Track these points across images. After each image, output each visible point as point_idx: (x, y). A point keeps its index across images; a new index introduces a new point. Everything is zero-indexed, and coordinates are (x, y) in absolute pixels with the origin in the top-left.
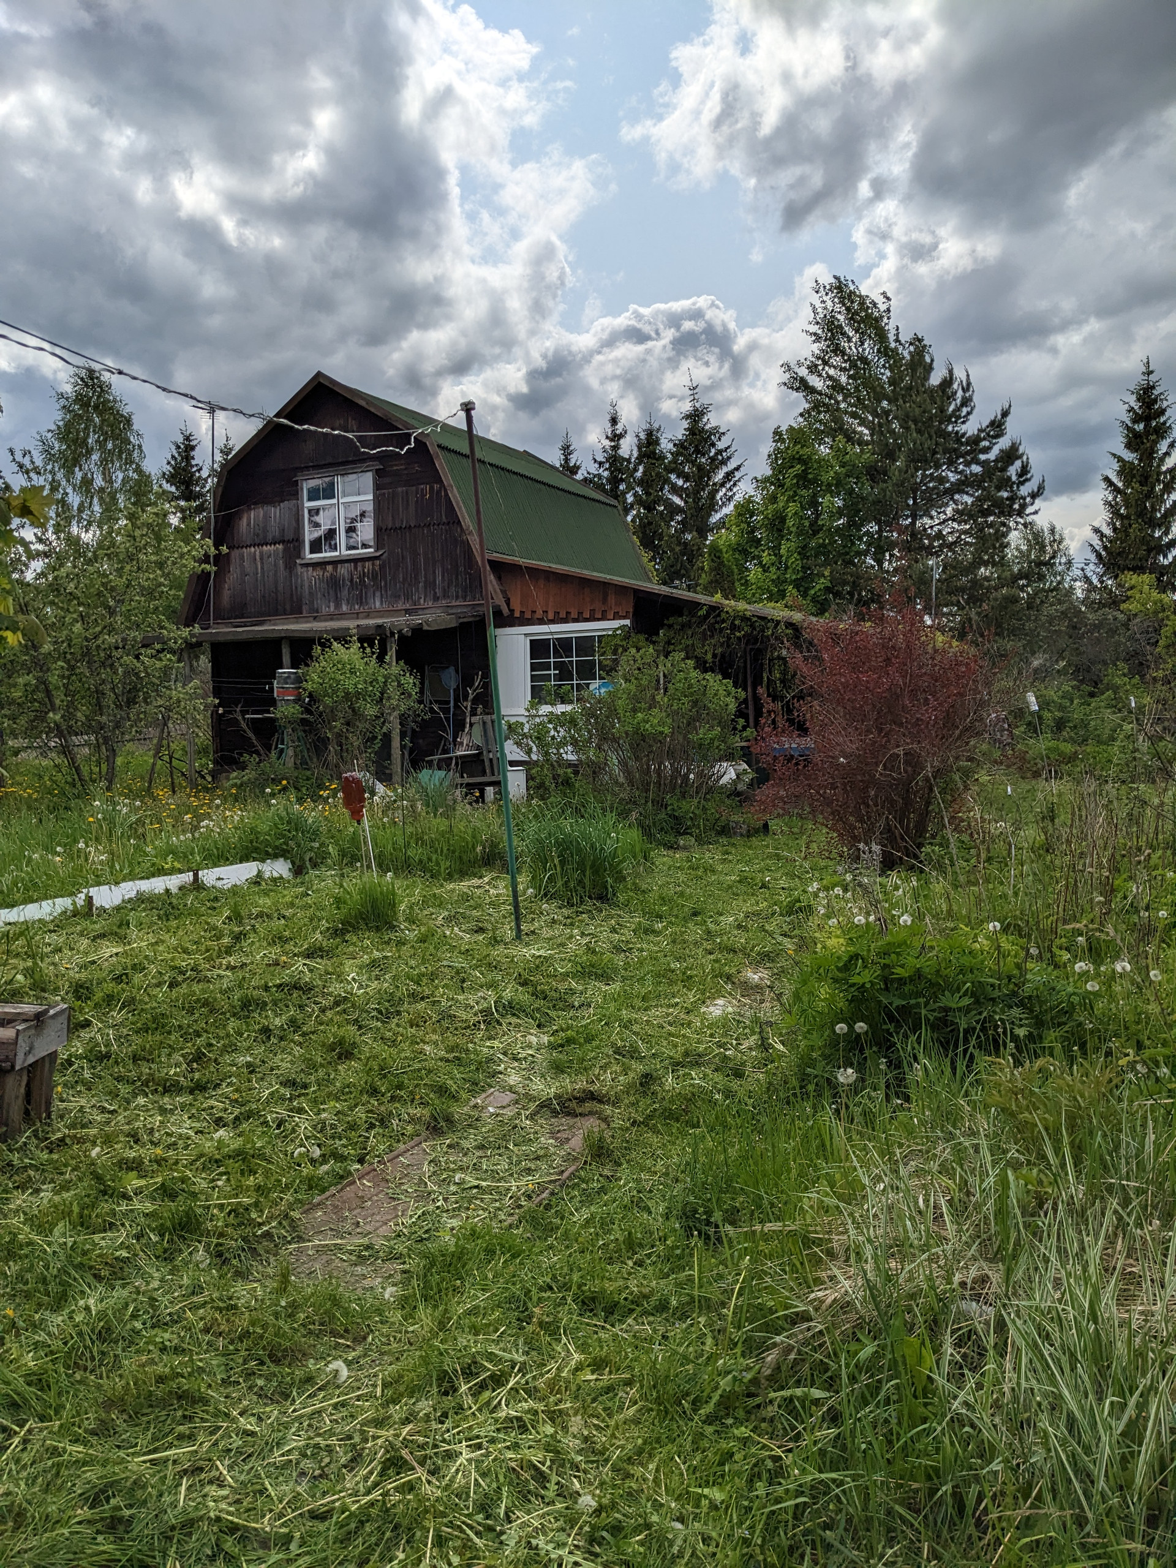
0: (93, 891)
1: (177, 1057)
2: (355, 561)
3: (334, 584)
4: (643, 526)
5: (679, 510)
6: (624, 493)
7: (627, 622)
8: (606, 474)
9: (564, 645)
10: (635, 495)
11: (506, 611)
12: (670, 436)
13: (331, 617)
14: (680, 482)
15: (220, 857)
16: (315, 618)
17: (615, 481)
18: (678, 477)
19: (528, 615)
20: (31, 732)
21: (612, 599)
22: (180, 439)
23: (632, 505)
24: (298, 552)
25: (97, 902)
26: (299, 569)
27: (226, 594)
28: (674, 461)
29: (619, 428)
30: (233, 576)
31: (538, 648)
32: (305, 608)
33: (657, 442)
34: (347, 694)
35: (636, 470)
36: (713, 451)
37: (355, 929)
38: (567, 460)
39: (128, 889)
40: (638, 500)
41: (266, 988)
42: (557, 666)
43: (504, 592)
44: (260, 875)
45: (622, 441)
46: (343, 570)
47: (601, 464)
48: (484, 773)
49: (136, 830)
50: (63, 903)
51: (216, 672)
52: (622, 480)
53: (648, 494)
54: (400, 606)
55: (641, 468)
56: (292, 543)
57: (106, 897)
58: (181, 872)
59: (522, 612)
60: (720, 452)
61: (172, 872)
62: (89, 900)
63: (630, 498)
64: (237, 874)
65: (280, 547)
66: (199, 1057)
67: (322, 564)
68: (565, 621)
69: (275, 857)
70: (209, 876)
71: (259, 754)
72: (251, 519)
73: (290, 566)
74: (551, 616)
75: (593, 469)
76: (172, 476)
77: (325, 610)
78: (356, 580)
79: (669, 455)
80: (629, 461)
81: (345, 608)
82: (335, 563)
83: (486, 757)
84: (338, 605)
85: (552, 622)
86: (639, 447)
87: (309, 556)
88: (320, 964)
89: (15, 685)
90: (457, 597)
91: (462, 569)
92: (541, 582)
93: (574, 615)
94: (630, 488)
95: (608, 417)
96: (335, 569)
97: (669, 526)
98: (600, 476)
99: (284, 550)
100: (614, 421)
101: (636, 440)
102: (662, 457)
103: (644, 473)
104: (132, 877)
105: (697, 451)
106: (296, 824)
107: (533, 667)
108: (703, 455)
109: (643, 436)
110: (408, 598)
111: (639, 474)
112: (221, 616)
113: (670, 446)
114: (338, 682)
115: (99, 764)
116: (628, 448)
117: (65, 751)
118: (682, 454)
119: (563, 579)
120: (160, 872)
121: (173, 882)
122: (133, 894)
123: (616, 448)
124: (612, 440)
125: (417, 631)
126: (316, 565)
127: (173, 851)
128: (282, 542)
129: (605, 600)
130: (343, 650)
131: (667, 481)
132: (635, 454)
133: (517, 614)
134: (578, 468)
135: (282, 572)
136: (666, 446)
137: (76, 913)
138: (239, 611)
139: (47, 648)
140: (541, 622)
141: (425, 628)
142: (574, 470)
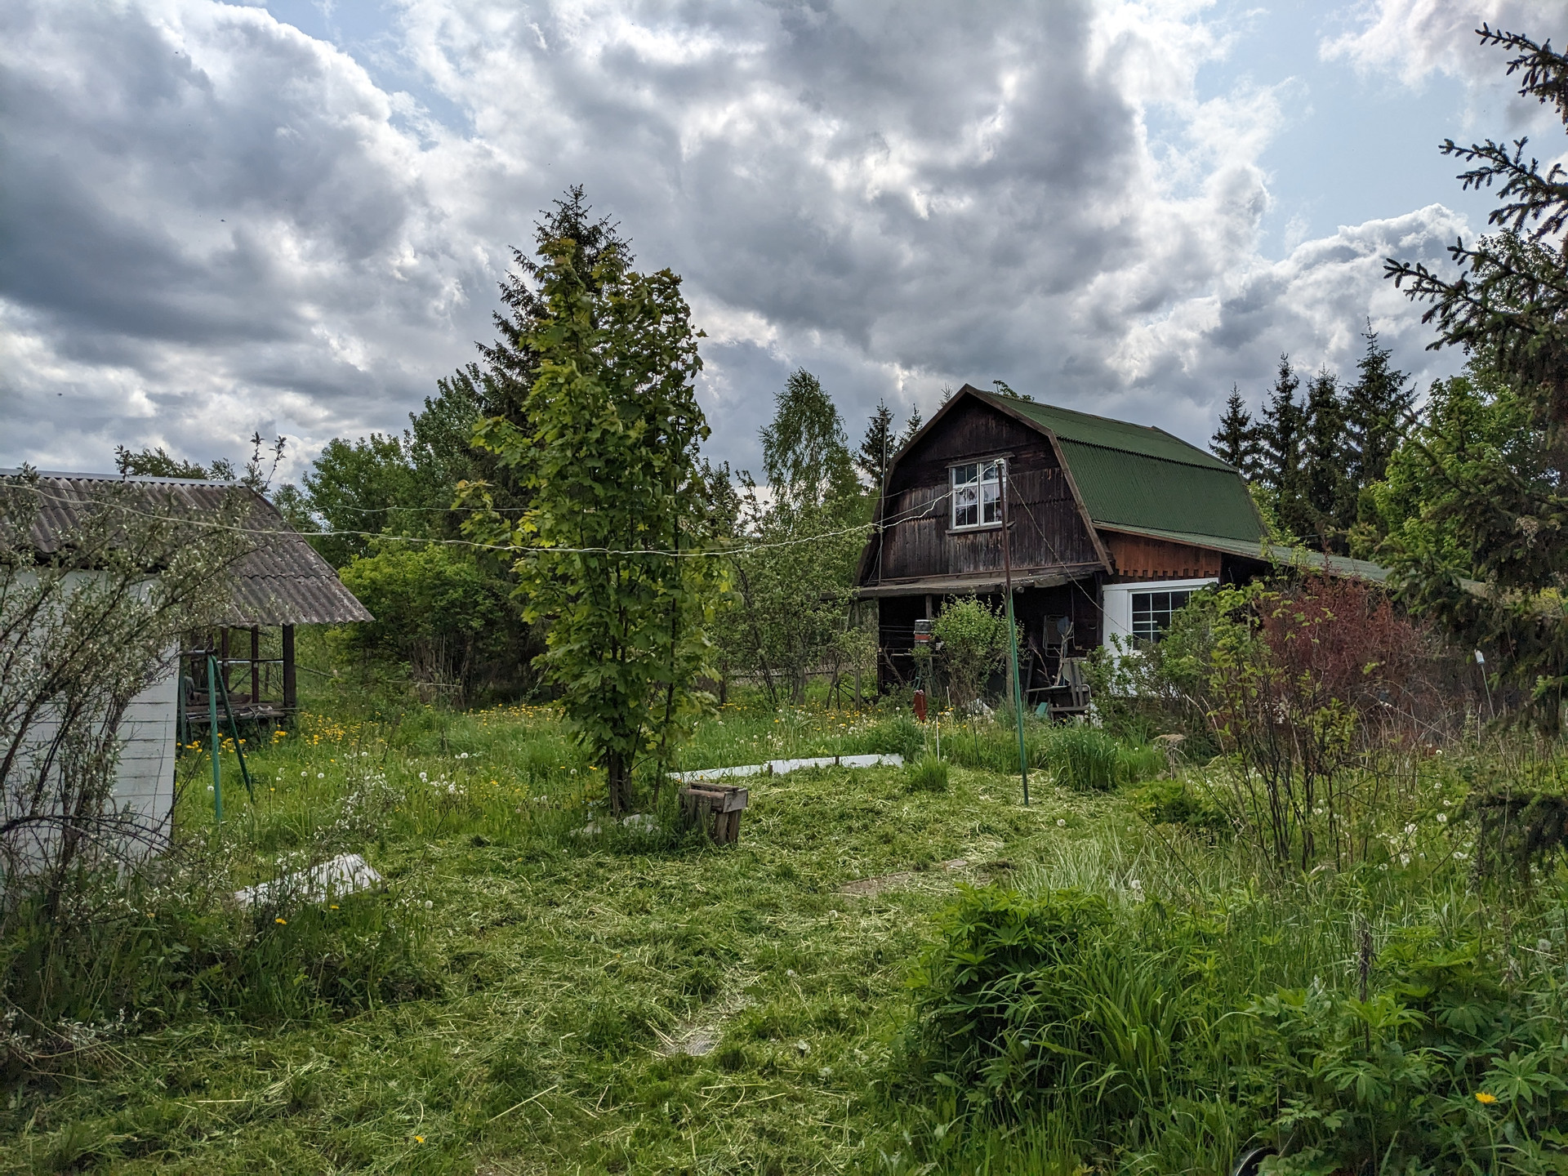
0: (773, 763)
1: (802, 836)
2: (991, 531)
3: (974, 549)
4: (1315, 474)
5: (1357, 456)
6: (1295, 442)
7: (1216, 580)
8: (1276, 424)
9: (1161, 599)
10: (1308, 443)
11: (1110, 571)
12: (1345, 384)
13: (970, 576)
14: (1357, 429)
15: (856, 750)
16: (958, 577)
17: (1286, 430)
18: (1354, 423)
19: (1130, 574)
20: (744, 664)
21: (1203, 561)
22: (877, 415)
23: (1304, 453)
24: (947, 526)
25: (775, 770)
26: (947, 538)
27: (892, 558)
28: (1349, 408)
29: (1291, 379)
30: (898, 541)
31: (1140, 601)
32: (951, 569)
33: (1331, 391)
34: (963, 639)
35: (1308, 418)
36: (1394, 396)
37: (920, 789)
38: (1235, 412)
39: (795, 764)
40: (1310, 448)
41: (855, 809)
42: (1155, 616)
43: (1110, 556)
44: (879, 763)
45: (1293, 392)
46: (981, 538)
47: (1271, 415)
48: (1072, 705)
49: (803, 730)
50: (756, 768)
51: (882, 622)
52: (1293, 429)
53: (1321, 442)
54: (1025, 566)
55: (1314, 417)
56: (942, 517)
57: (781, 767)
58: (828, 756)
59: (1125, 572)
60: (1401, 397)
61: (822, 755)
62: (770, 767)
63: (1301, 447)
64: (866, 761)
65: (934, 520)
66: (813, 837)
67: (965, 534)
68: (1162, 578)
69: (893, 752)
70: (846, 761)
71: (897, 682)
72: (913, 498)
73: (940, 536)
74: (1150, 574)
75: (1263, 419)
76: (870, 446)
77: (966, 570)
78: (991, 546)
79: (1345, 403)
80: (1300, 410)
81: (981, 569)
82: (975, 533)
83: (1072, 690)
84: (976, 567)
85: (1152, 579)
86: (1312, 397)
87: (956, 528)
88: (890, 803)
89: (736, 631)
90: (1071, 560)
91: (1076, 536)
92: (1142, 546)
93: (1170, 574)
94: (1301, 437)
95: (1279, 369)
96: (975, 538)
97: (1344, 472)
98: (1269, 426)
99: (937, 523)
100: (1285, 373)
101: (1308, 390)
102: (1336, 405)
103: (1317, 421)
104: (797, 756)
105: (1375, 397)
106: (909, 732)
107: (1135, 618)
108: (1383, 400)
109: (1315, 386)
110: (1031, 559)
111: (1311, 423)
112: (888, 576)
113: (1346, 394)
114: (957, 630)
115: (788, 688)
116: (1301, 398)
117: (767, 678)
118: (1358, 401)
119: (1161, 544)
120: (815, 755)
121: (823, 762)
122: (797, 768)
123: (1288, 398)
124: (1284, 391)
125: (1030, 589)
126: (959, 535)
127: (826, 745)
128: (935, 517)
129: (1197, 560)
130: (964, 605)
131: (1343, 428)
132: (1308, 403)
133: (1121, 573)
134: (1248, 419)
135: (935, 541)
136: (1340, 394)
137: (762, 775)
138: (901, 572)
139: (757, 605)
140: (1143, 579)
141: (1037, 586)
142: (1243, 422)
